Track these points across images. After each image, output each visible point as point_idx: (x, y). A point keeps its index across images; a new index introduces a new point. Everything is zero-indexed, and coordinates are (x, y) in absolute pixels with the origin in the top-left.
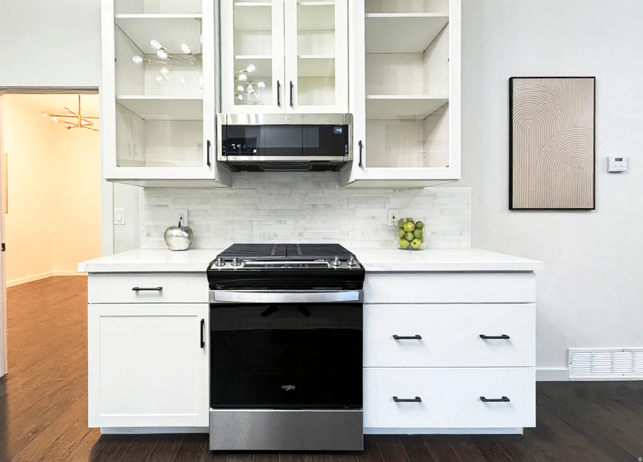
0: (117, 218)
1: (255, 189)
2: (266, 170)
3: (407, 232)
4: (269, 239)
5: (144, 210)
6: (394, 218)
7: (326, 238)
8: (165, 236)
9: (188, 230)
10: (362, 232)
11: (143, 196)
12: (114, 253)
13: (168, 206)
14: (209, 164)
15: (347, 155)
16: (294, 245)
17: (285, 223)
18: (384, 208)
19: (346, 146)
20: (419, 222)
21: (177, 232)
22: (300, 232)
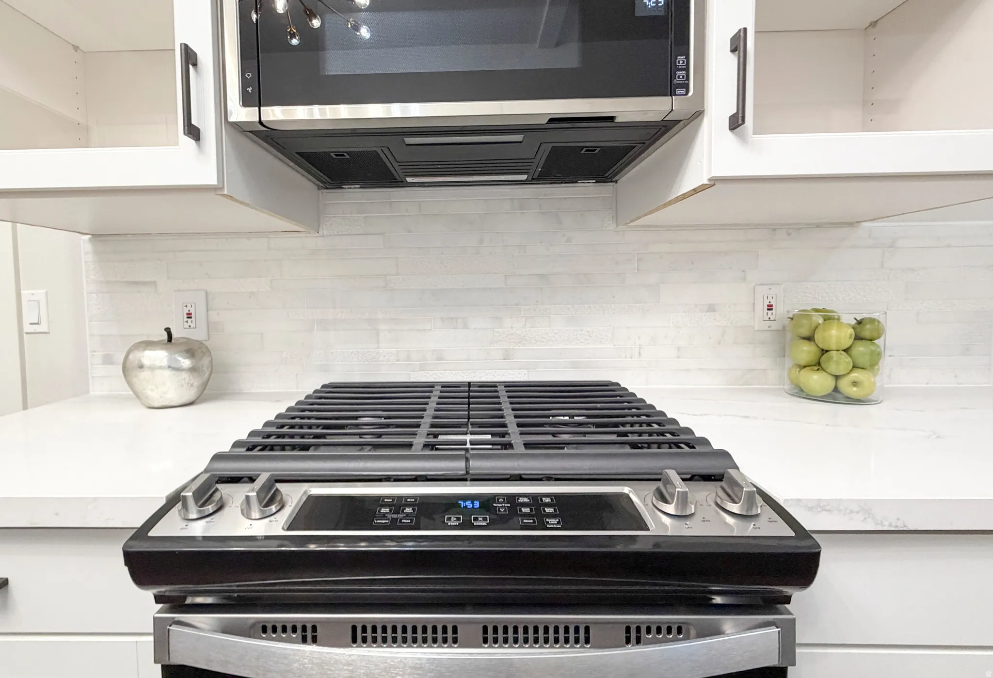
0: (29, 316)
1: (383, 234)
2: (409, 180)
3: (824, 351)
4: (422, 368)
5: (94, 295)
6: (770, 307)
7: (575, 365)
8: (126, 370)
9: (192, 350)
10: (679, 349)
11: (90, 257)
12: (25, 407)
13: (154, 283)
14: (193, 132)
15: (683, 91)
16: (492, 386)
17: (465, 327)
18: (744, 279)
19: (681, 58)
20: (872, 321)
21: (158, 357)
22: (506, 350)
